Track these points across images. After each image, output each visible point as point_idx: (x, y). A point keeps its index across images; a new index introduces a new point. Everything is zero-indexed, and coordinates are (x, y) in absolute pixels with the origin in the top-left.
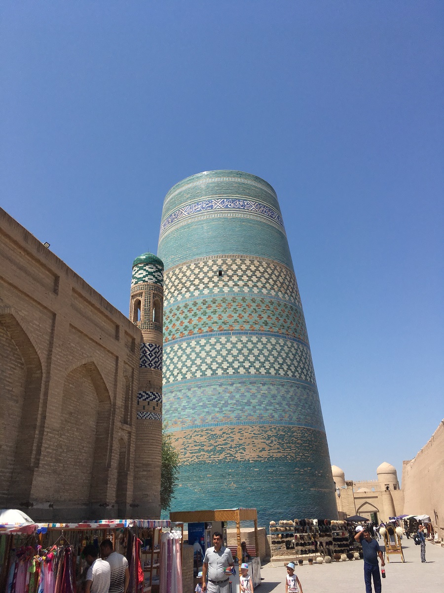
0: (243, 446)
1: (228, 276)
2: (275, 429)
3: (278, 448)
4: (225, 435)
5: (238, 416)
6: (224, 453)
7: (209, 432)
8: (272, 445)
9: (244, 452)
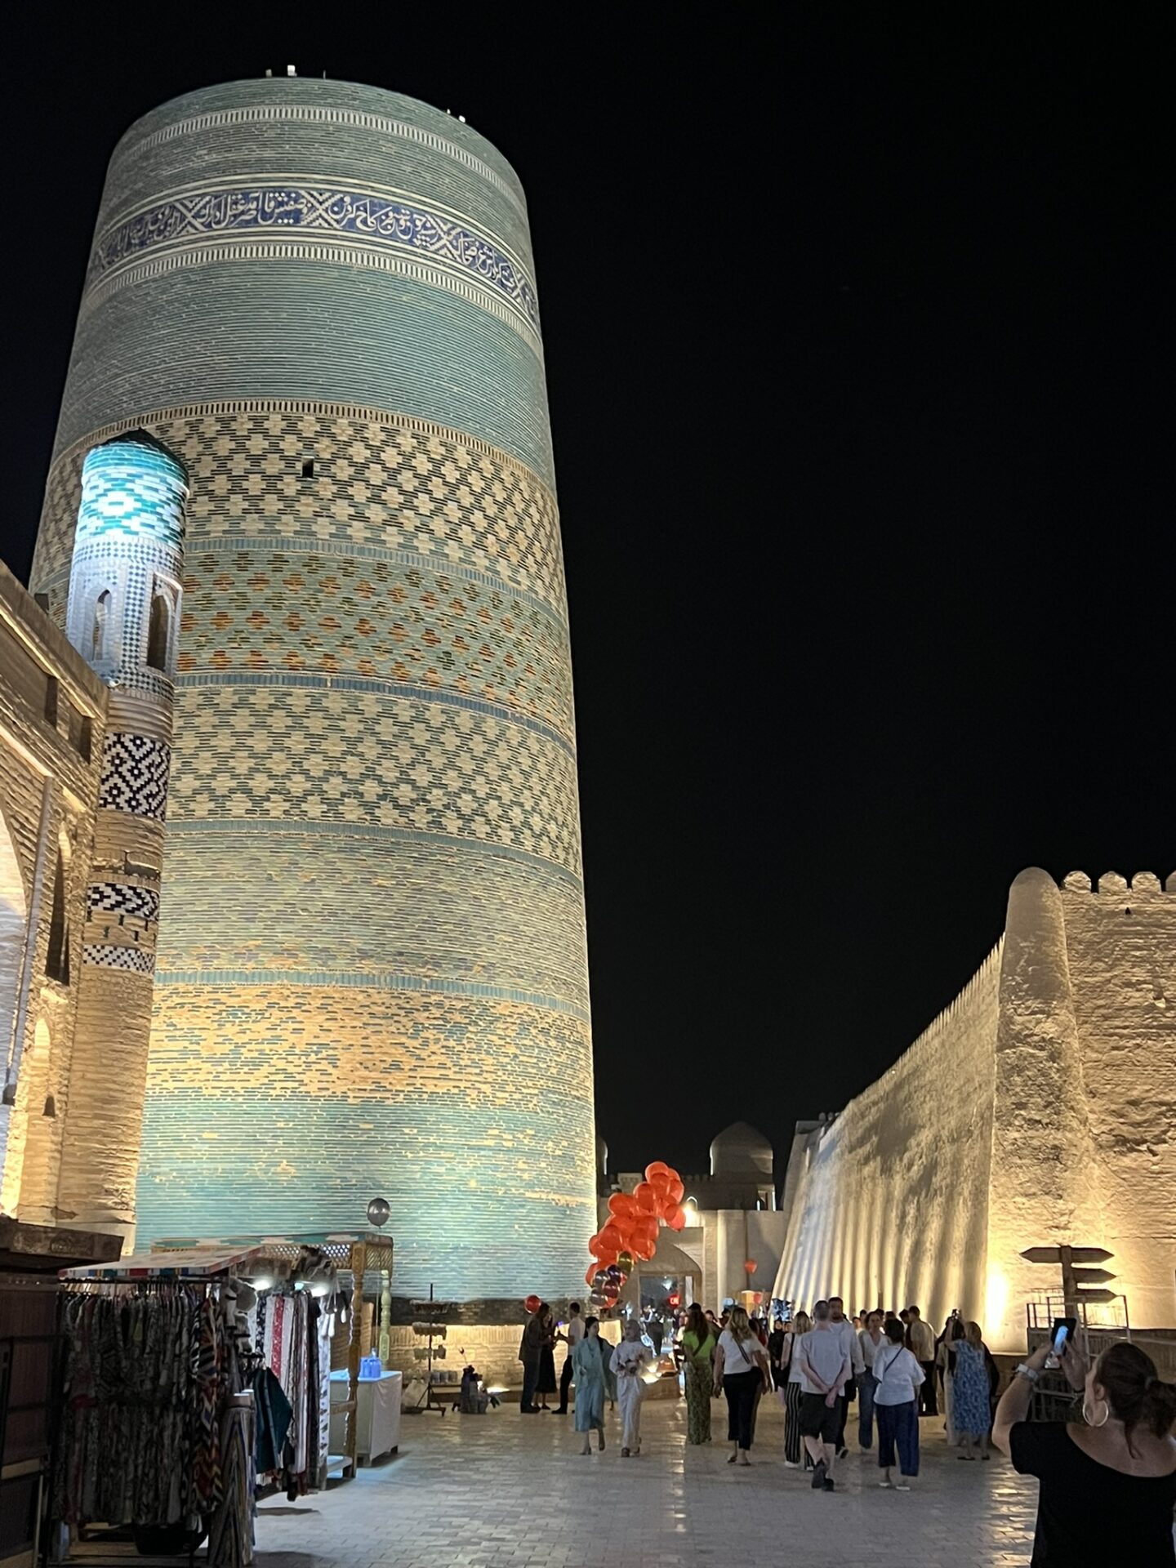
0: (331, 1052)
1: (336, 482)
2: (439, 1005)
3: (442, 1066)
4: (275, 1011)
5: (326, 954)
6: (265, 1069)
7: (222, 997)
8: (424, 1054)
9: (330, 1070)
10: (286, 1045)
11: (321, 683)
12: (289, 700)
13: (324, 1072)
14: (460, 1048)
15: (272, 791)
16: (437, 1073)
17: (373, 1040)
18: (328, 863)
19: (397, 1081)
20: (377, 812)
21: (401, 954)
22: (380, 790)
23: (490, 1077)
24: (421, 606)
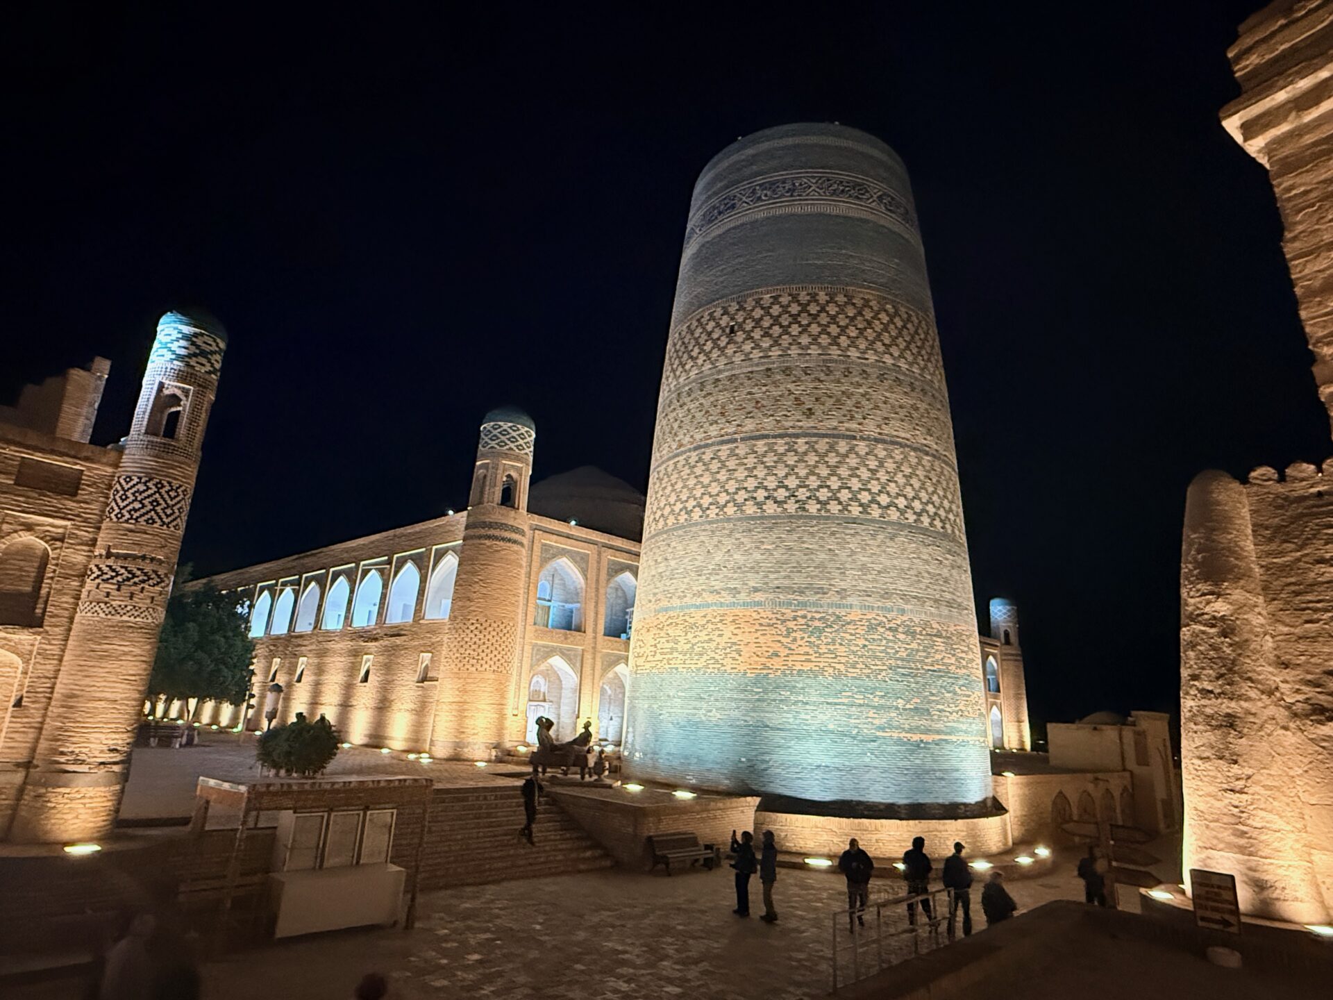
1: (745, 332)
2: (804, 617)
3: (807, 654)
4: (709, 625)
5: (735, 592)
6: (705, 657)
7: (687, 618)
8: (793, 647)
9: (737, 657)
10: (715, 644)
11: (735, 440)
12: (719, 454)
13: (734, 659)
14: (820, 642)
15: (711, 504)
16: (803, 658)
17: (762, 639)
18: (736, 539)
19: (777, 663)
20: (764, 507)
21: (778, 588)
22: (766, 494)
23: (843, 660)
24: (791, 386)
